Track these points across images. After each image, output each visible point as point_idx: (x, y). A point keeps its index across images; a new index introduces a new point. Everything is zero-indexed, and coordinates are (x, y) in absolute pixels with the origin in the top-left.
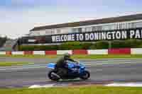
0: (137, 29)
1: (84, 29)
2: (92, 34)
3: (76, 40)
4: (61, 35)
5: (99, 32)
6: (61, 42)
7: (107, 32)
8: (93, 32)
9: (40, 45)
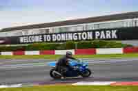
0: (102, 30)
1: (51, 30)
2: (59, 35)
3: (44, 41)
4: (29, 36)
5: (65, 33)
6: (29, 43)
7: (73, 33)
8: (60, 33)
9: (8, 45)
